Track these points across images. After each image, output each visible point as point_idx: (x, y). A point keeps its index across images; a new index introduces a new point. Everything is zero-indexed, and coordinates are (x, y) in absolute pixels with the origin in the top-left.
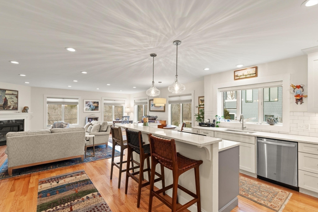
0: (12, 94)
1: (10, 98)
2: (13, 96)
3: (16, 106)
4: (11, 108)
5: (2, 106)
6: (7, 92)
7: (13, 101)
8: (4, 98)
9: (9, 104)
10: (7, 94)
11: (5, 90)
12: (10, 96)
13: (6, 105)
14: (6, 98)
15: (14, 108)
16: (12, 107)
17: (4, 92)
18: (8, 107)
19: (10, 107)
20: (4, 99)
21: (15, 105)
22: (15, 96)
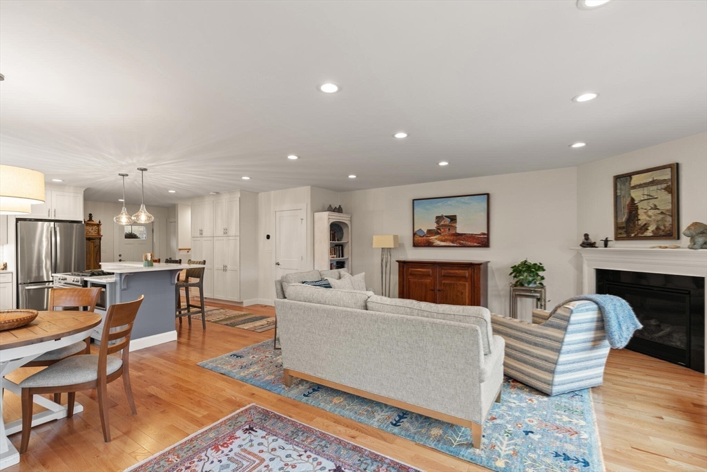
0: (653, 183)
1: (646, 197)
2: (655, 188)
3: (667, 225)
4: (649, 233)
5: (623, 228)
6: (636, 180)
7: (655, 208)
8: (628, 200)
9: (643, 218)
10: (634, 187)
11: (629, 176)
12: (646, 191)
13: (634, 223)
14: (633, 200)
15: (662, 233)
16: (652, 228)
17: (627, 184)
18: (641, 229)
19: (645, 227)
20: (627, 203)
21: (663, 220)
22: (664, 186)
